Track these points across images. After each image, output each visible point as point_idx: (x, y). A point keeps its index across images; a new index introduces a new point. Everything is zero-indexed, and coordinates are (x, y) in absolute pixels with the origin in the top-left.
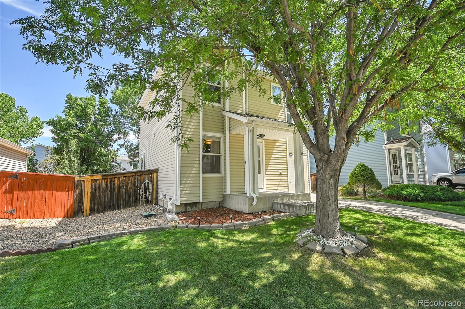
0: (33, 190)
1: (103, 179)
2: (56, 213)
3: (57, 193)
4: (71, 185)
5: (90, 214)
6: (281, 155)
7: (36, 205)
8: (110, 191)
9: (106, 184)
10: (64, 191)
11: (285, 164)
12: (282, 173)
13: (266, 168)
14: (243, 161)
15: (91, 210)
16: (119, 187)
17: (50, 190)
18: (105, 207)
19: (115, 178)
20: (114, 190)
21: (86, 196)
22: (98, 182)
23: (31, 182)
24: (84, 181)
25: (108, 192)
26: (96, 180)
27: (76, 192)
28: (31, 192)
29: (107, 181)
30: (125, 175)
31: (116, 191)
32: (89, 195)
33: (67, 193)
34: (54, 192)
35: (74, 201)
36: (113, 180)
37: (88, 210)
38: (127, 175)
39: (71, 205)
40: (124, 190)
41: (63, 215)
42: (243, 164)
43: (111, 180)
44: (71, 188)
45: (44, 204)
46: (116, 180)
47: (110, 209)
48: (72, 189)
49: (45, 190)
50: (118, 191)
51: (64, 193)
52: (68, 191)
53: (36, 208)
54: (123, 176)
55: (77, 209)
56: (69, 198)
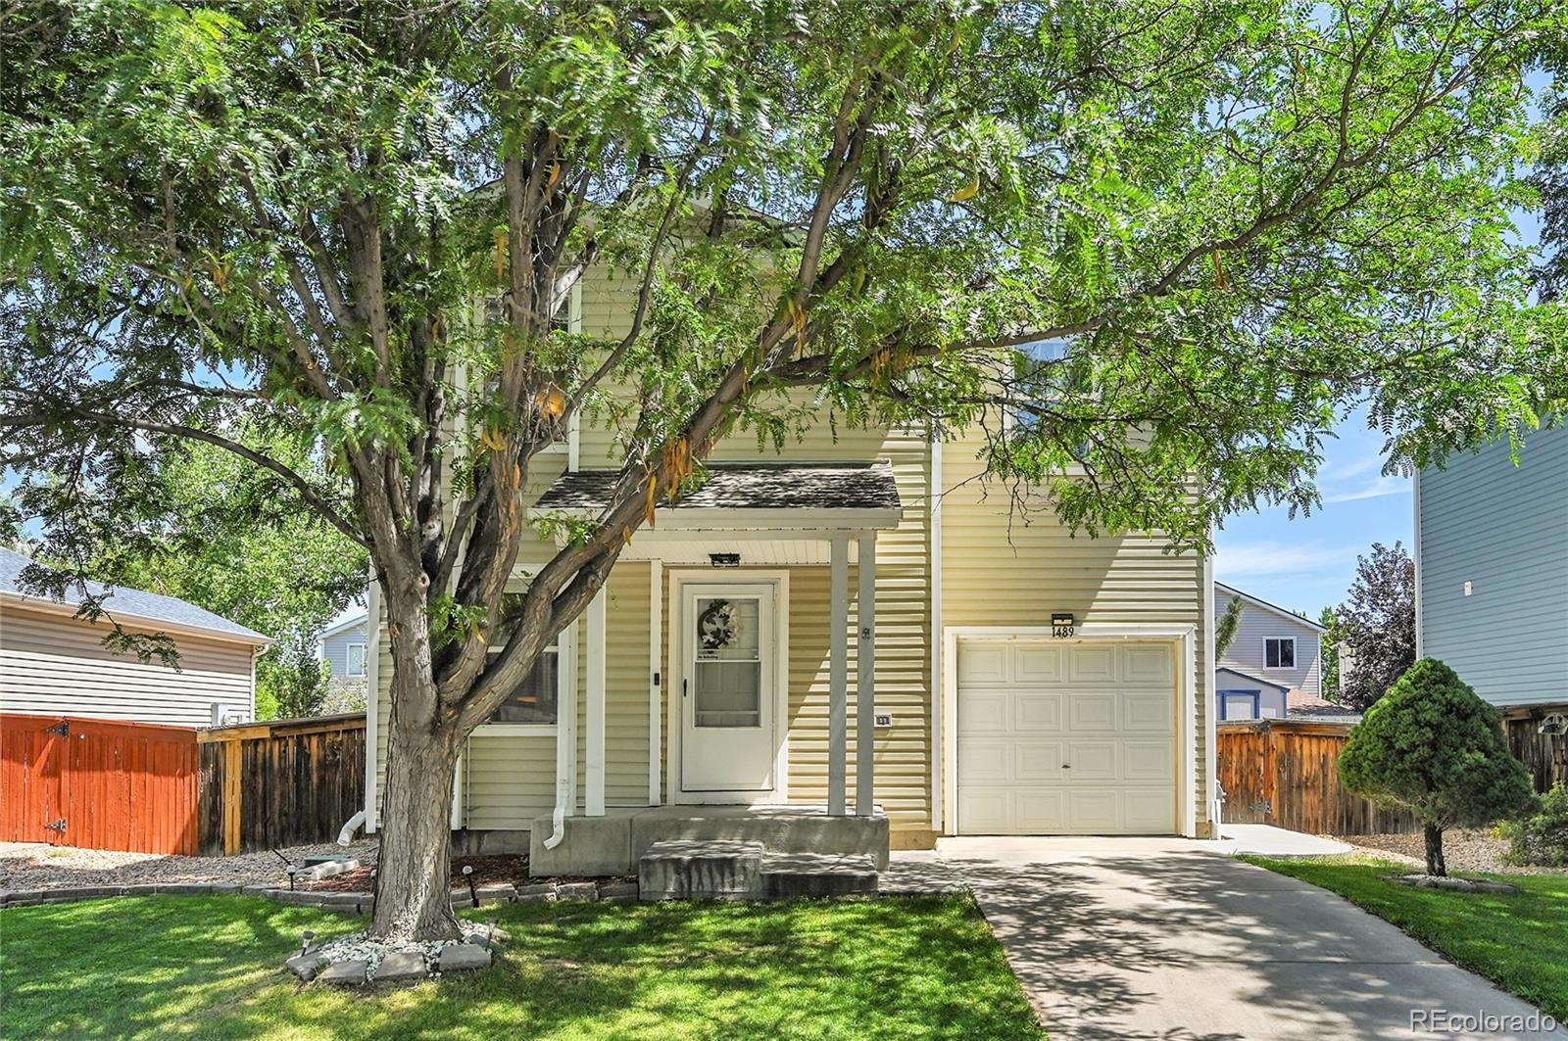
0: (102, 769)
1: (275, 738)
2: (156, 839)
3: (157, 780)
4: (189, 755)
5: (244, 850)
6: (890, 635)
7: (109, 813)
8: (297, 778)
9: (283, 755)
10: (173, 775)
11: (919, 676)
12: (893, 722)
13: (796, 700)
14: (641, 675)
15: (243, 839)
16: (323, 765)
17: (139, 771)
18: (282, 831)
19: (309, 736)
20: (308, 775)
21: (228, 791)
22: (260, 749)
23: (97, 746)
24: (223, 744)
25: (291, 781)
26: (256, 742)
27: (202, 778)
28: (96, 775)
29: (286, 745)
30: (340, 727)
31: (315, 779)
32: (238, 788)
33: (180, 781)
34: (149, 776)
35: (199, 807)
36: (306, 741)
37: (237, 839)
38: (346, 726)
39: (192, 816)
40: (339, 779)
41: (171, 848)
42: (642, 686)
43: (299, 743)
44: (188, 766)
45: (126, 810)
46: (314, 741)
47: (297, 838)
48: (193, 770)
49: (127, 770)
50: (322, 779)
51: (172, 780)
52: (183, 776)
53: (110, 821)
54: (332, 728)
55: (205, 830)
56: (187, 797)
